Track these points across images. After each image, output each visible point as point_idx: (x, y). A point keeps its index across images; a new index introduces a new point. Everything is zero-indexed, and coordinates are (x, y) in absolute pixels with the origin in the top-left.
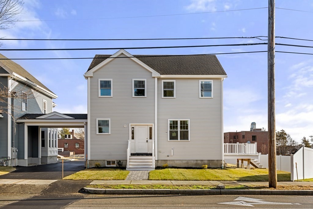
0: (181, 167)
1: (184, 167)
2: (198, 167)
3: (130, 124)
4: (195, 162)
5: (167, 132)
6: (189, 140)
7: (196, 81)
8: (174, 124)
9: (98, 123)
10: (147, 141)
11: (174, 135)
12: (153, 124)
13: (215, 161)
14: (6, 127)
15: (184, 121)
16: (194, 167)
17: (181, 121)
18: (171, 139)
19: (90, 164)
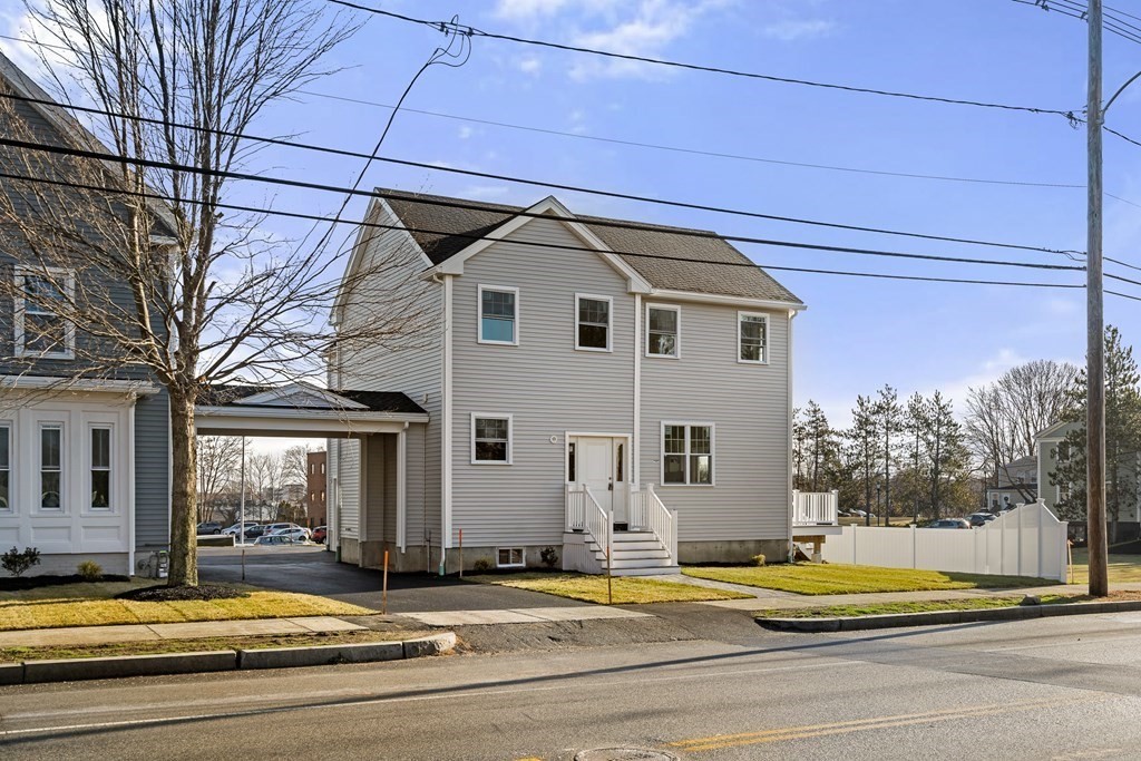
0: (691, 561)
1: (699, 561)
2: (732, 560)
3: (567, 434)
4: (726, 547)
5: (657, 458)
6: (714, 483)
7: (729, 314)
8: (674, 436)
9: (477, 426)
10: (611, 487)
11: (674, 467)
12: (630, 436)
13: (772, 544)
14: (162, 435)
15: (700, 428)
16: (723, 561)
17: (693, 429)
18: (667, 480)
19: (450, 561)
